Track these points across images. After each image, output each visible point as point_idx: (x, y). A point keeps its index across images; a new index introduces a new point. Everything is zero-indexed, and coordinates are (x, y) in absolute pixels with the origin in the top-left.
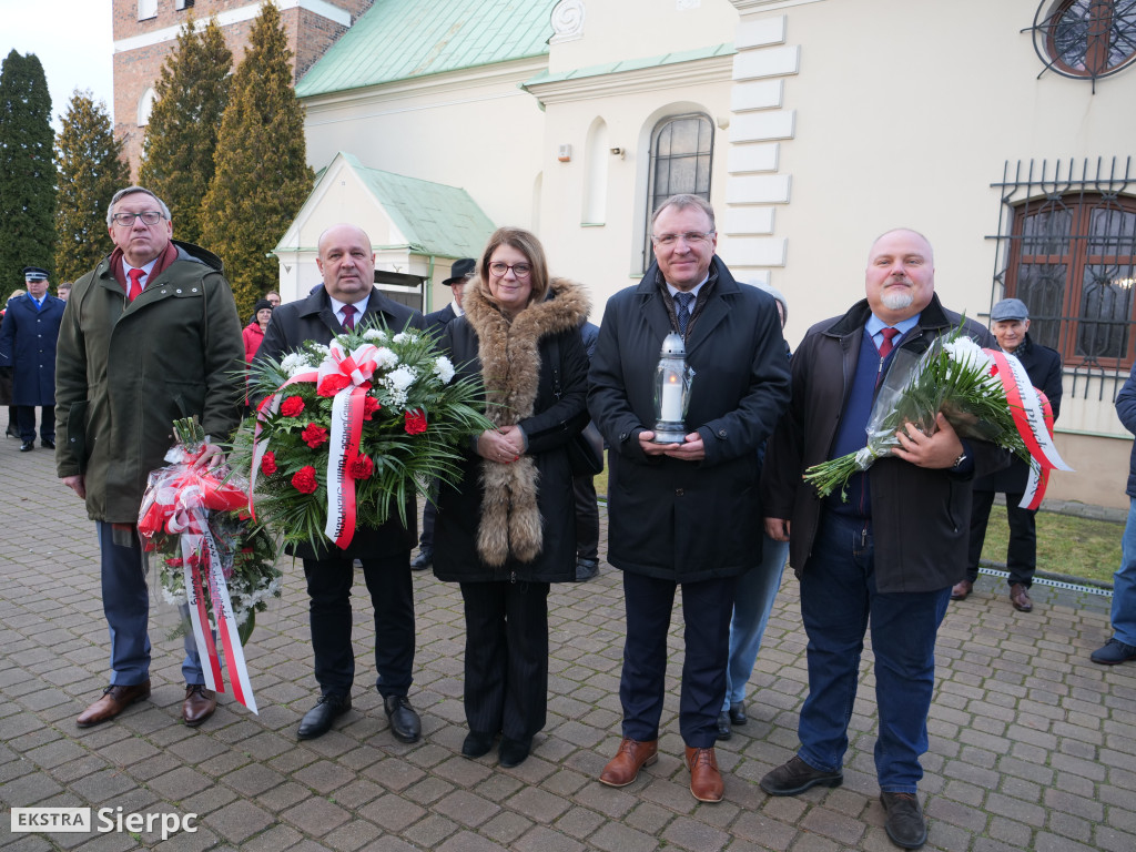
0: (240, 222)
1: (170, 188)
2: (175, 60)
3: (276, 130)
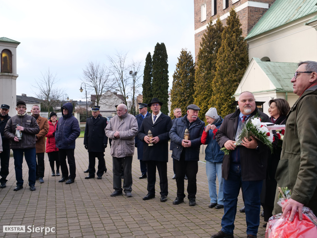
0: (224, 86)
1: (204, 77)
2: (207, 34)
3: (235, 52)
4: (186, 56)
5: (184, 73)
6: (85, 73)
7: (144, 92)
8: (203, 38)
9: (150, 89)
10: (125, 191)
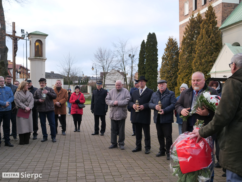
0: (202, 66)
1: (186, 58)
2: (189, 25)
3: (211, 39)
4: (172, 42)
5: (170, 56)
6: (96, 56)
7: (139, 71)
8: (186, 28)
9: (143, 68)
10: (120, 145)
